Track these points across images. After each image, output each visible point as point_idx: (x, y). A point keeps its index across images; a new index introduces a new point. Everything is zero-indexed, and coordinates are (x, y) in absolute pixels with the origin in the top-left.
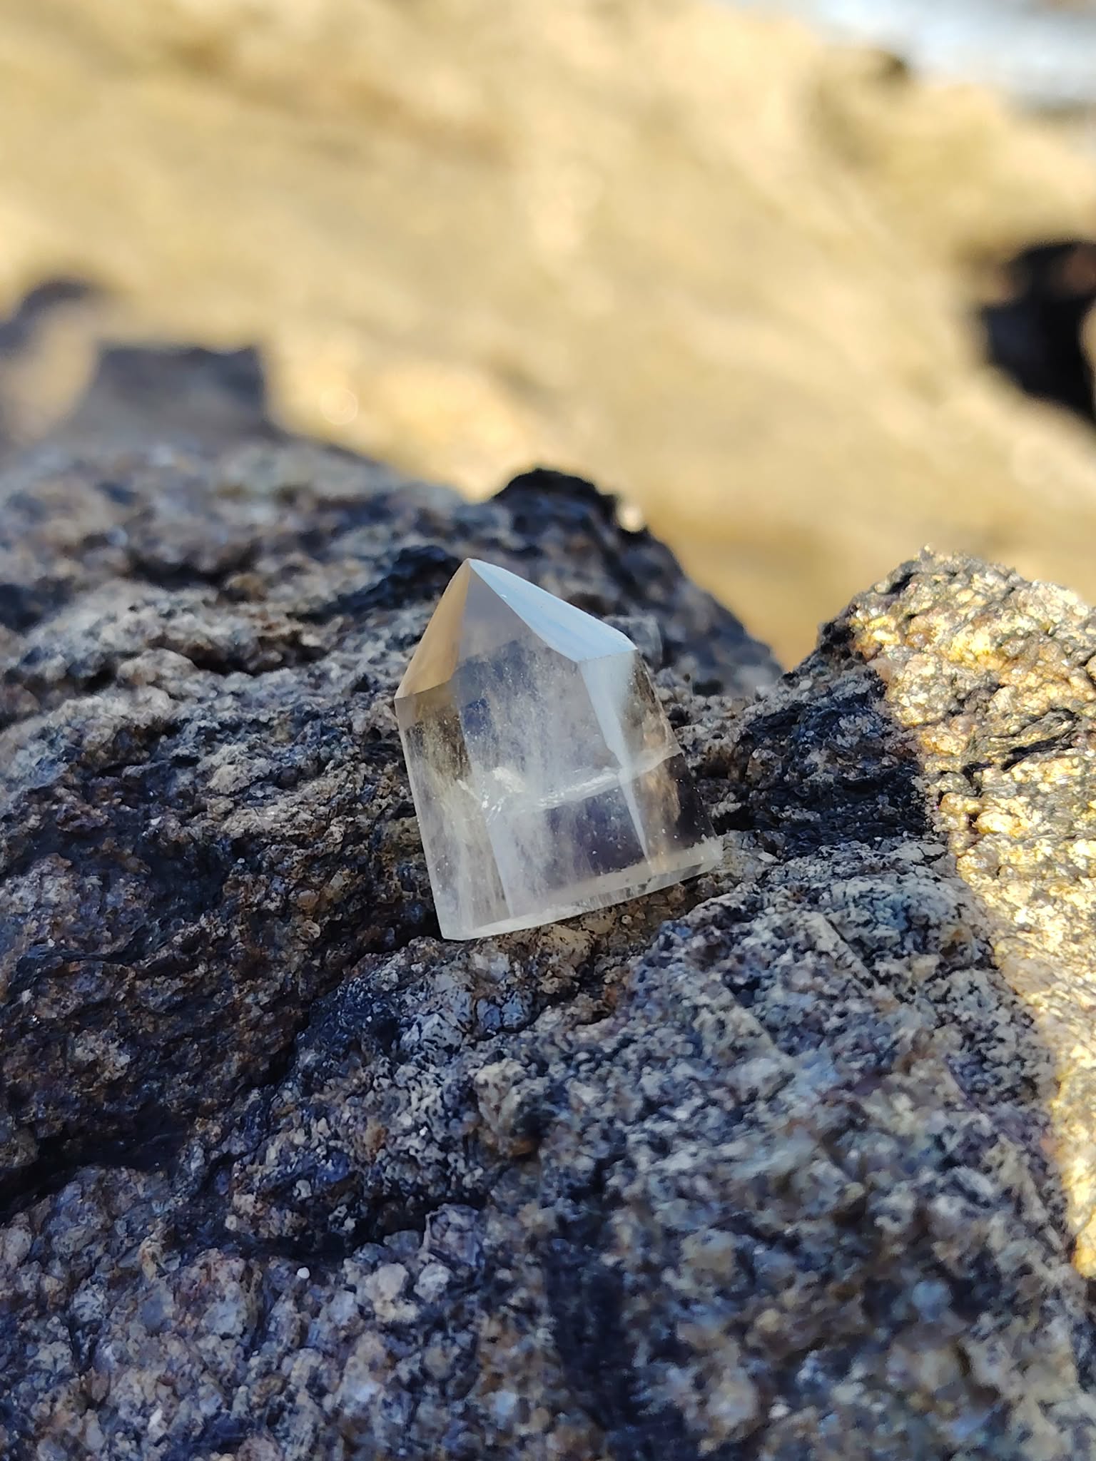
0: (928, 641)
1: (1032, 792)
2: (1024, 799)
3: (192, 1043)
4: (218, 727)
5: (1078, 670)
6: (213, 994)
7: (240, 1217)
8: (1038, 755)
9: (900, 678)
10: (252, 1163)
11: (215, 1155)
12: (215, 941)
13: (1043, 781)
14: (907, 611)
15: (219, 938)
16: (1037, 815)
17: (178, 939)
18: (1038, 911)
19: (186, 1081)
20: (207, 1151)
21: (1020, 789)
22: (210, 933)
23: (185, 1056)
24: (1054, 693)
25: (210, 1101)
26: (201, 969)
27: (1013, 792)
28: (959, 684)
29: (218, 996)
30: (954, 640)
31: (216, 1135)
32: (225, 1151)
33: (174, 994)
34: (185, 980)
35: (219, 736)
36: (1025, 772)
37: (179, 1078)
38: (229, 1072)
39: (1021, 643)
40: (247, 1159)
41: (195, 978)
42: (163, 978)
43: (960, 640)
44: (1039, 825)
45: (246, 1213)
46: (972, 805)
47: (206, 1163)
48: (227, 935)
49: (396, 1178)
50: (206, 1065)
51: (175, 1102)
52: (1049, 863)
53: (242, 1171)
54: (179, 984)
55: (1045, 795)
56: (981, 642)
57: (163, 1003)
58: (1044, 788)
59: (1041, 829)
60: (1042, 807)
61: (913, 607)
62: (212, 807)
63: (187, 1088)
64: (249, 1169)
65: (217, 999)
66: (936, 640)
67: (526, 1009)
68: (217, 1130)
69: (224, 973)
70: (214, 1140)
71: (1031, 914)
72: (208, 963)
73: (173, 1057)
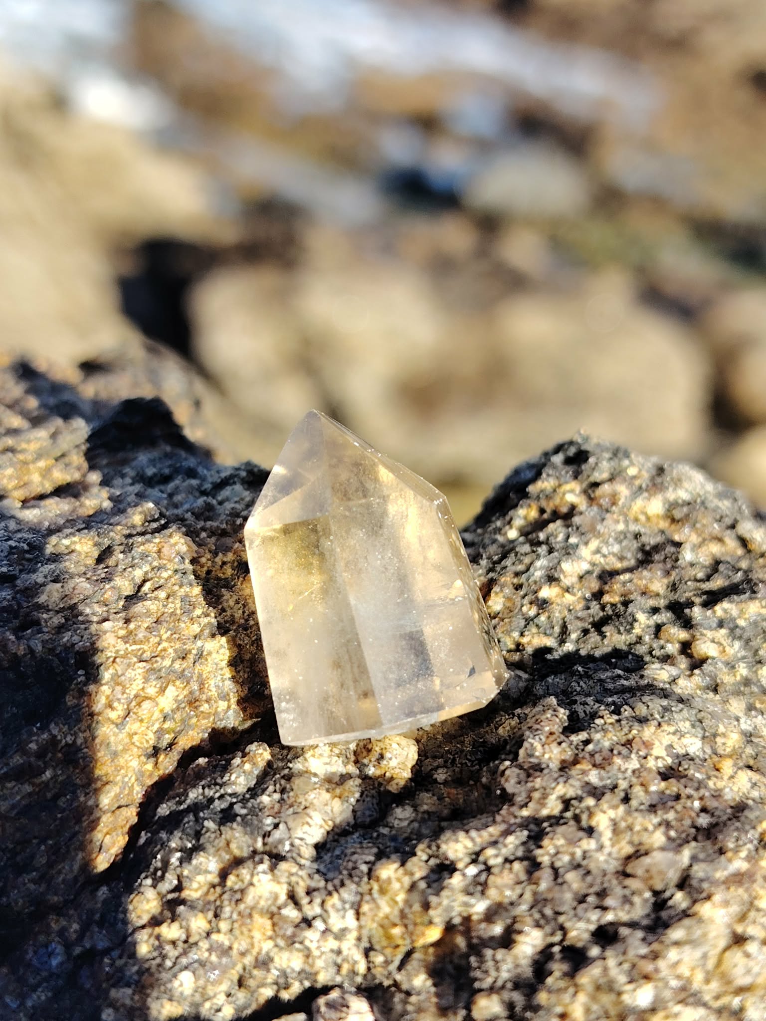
0: (614, 503)
1: (731, 625)
2: (723, 631)
3: (39, 845)
4: (26, 547)
5: (729, 532)
6: (56, 797)
7: (116, 1009)
8: (735, 597)
9: (602, 531)
10: (120, 957)
11: (78, 950)
12: (62, 748)
13: (739, 617)
14: (592, 479)
15: (67, 744)
16: (737, 644)
17: (33, 746)
18: (754, 720)
19: (32, 881)
20: (68, 946)
21: (721, 624)
22: (61, 741)
23: (33, 857)
24: (715, 549)
25: (56, 898)
26: (48, 774)
27: (715, 625)
28: (644, 539)
29: (63, 799)
30: (633, 504)
31: (75, 932)
32: (88, 945)
33: (22, 798)
34: (33, 784)
35: (28, 556)
36: (725, 611)
37: (26, 878)
38: (71, 870)
39: (685, 509)
40: (116, 954)
41: (43, 782)
42: (13, 783)
43: (639, 503)
44: (738, 652)
45: (124, 1005)
46: (683, 635)
47: (68, 959)
48: (74, 742)
49: (284, 966)
50: (50, 865)
51: (21, 901)
52: (747, 682)
53: (111, 965)
54: (28, 788)
55: (743, 629)
56: (656, 506)
57: (13, 807)
58: (742, 623)
59: (739, 655)
60: (740, 638)
61: (597, 476)
62: (46, 621)
63: (32, 887)
64: (120, 962)
65: (61, 802)
66: (620, 503)
67: (375, 806)
68: (75, 926)
69: (69, 777)
70: (74, 936)
71: (749, 722)
72: (54, 768)
73: (18, 858)
